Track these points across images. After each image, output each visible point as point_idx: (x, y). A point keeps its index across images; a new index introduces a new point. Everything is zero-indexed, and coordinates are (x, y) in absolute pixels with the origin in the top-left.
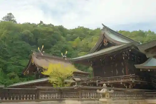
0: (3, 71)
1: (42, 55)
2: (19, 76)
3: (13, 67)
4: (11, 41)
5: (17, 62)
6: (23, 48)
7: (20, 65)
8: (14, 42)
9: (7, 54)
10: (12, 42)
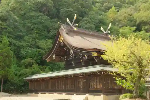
0: (15, 57)
1: (75, 29)
2: (38, 63)
3: (29, 50)
4: (23, 12)
5: (33, 43)
6: (41, 23)
7: (38, 47)
8: (28, 14)
9: (19, 32)
10: (25, 14)
